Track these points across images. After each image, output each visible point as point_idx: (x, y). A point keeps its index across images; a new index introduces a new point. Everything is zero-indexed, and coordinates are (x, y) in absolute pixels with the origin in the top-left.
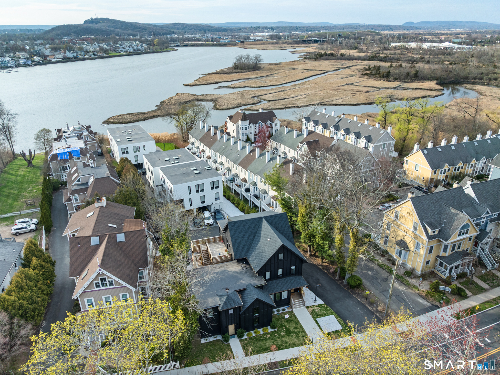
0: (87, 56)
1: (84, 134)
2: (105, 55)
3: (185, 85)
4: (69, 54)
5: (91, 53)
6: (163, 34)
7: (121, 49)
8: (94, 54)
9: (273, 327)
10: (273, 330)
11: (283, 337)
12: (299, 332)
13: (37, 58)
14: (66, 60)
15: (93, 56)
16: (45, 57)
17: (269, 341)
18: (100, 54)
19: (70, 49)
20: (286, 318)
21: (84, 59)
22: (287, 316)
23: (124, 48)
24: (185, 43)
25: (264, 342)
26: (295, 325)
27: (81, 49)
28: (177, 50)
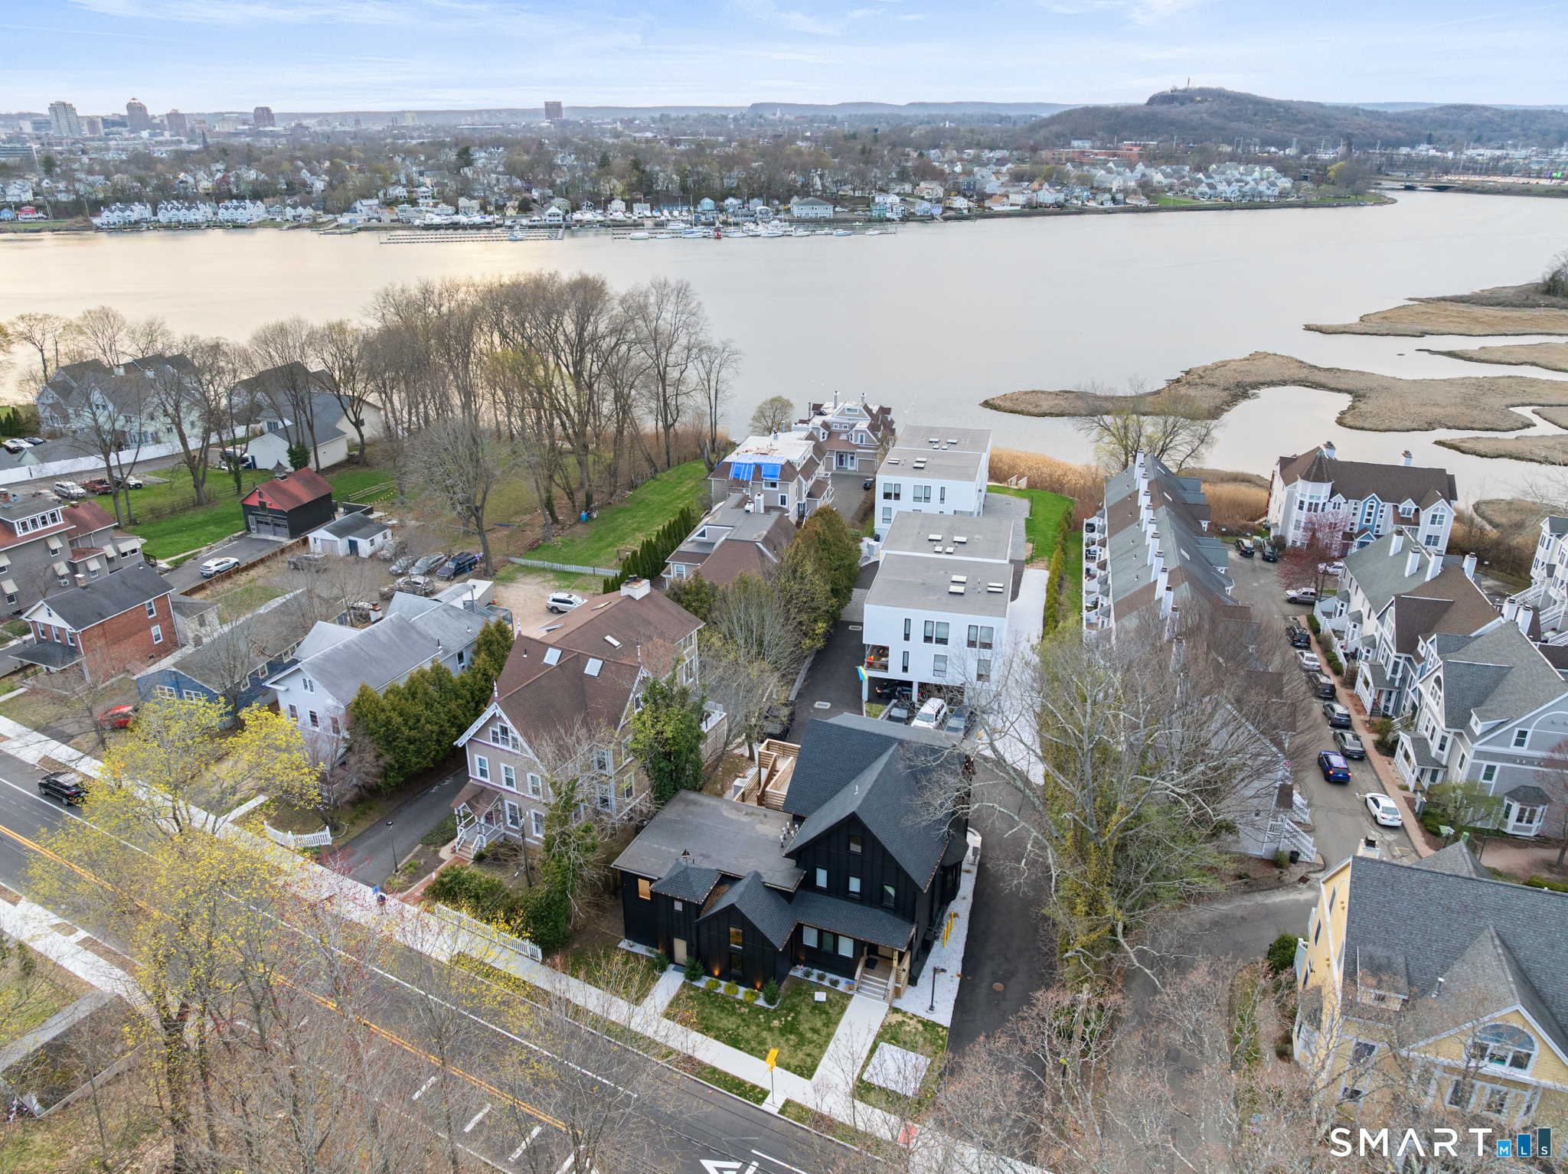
0: (1092, 204)
1: (858, 427)
2: (1145, 203)
3: (1308, 328)
4: (1048, 195)
5: (1107, 196)
6: (1386, 144)
7: (1203, 188)
8: (1114, 200)
9: (770, 1000)
10: (766, 1005)
11: (770, 1029)
12: (811, 1042)
13: (960, 203)
14: (1033, 210)
15: (1109, 205)
16: (983, 197)
17: (733, 1019)
18: (1132, 201)
19: (1057, 180)
20: (817, 998)
21: (1081, 211)
22: (820, 996)
23: (1212, 186)
24: (1445, 178)
25: (723, 1015)
26: (819, 1024)
27: (1085, 181)
28: (1395, 201)
